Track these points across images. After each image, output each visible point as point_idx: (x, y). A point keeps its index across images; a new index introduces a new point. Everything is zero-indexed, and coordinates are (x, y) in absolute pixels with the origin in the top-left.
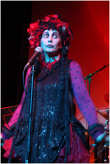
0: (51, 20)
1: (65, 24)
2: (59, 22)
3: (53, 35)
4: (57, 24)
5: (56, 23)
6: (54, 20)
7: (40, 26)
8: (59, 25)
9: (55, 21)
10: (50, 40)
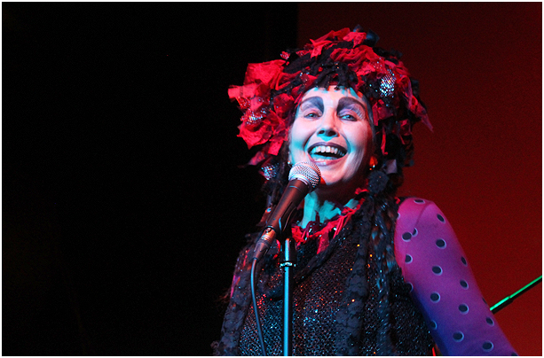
0: (336, 51)
1: (392, 65)
2: (367, 56)
3: (340, 108)
4: (361, 66)
5: (354, 61)
6: (346, 50)
7: (291, 76)
8: (368, 69)
9: (349, 55)
10: (326, 127)
